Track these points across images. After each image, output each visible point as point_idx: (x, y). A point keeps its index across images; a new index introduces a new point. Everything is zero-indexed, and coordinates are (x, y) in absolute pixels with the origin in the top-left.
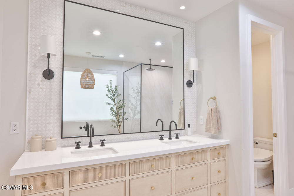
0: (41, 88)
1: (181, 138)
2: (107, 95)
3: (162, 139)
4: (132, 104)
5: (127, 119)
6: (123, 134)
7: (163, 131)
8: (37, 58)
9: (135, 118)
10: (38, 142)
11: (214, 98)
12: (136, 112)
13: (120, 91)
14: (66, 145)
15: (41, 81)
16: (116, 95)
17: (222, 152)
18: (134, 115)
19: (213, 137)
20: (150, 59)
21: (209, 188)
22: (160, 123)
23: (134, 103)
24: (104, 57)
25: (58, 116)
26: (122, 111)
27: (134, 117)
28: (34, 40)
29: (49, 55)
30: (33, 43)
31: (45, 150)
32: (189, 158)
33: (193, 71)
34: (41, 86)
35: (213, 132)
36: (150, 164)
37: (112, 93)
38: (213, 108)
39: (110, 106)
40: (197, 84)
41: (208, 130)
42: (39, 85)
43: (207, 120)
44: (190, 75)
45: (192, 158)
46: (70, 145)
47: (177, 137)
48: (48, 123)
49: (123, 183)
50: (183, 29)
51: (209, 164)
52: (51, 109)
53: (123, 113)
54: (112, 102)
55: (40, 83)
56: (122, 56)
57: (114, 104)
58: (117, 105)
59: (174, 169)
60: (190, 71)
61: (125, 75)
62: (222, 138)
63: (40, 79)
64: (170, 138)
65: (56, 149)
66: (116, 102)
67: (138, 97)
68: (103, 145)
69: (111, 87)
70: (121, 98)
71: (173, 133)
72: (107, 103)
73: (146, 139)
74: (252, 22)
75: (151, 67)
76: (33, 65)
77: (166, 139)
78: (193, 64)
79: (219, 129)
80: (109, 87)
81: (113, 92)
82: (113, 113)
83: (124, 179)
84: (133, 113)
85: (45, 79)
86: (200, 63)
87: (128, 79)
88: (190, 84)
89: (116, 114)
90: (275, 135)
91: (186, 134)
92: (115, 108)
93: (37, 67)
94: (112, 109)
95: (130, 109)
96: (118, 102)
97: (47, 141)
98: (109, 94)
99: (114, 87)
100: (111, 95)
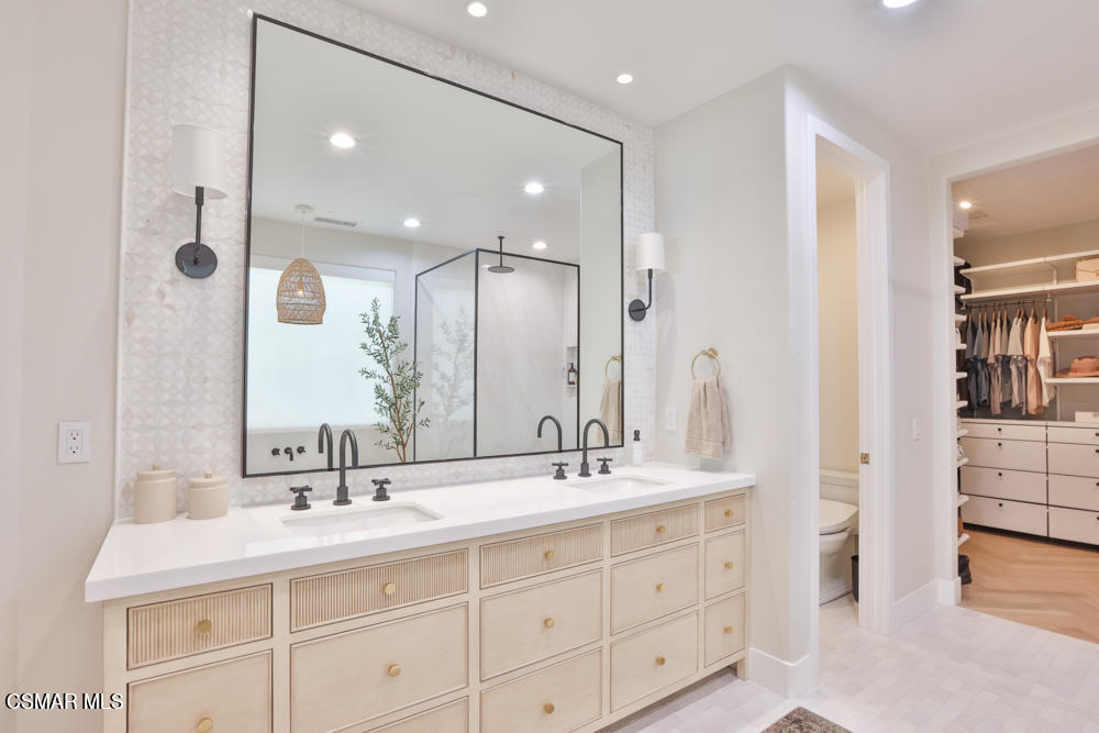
0: (170, 307)
1: (615, 471)
2: (364, 347)
3: (560, 475)
4: (443, 376)
5: (426, 423)
6: (415, 463)
7: (560, 451)
8: (157, 202)
9: (450, 419)
10: (163, 489)
11: (712, 354)
12: (455, 400)
13: (405, 334)
14: (258, 500)
15: (172, 282)
16: (393, 347)
17: (735, 507)
18: (449, 411)
19: (708, 467)
20: (501, 238)
21: (702, 613)
22: (549, 426)
23: (450, 371)
24: (354, 225)
25: (230, 403)
26: (411, 398)
27: (448, 415)
28: (144, 140)
29: (200, 192)
30: (143, 152)
31: (188, 518)
32: (648, 529)
33: (650, 271)
34: (168, 300)
35: (708, 452)
36: (540, 550)
37: (380, 341)
38: (708, 381)
39: (373, 382)
40: (658, 313)
41: (693, 444)
42: (162, 294)
43: (691, 417)
44: (640, 284)
45: (658, 530)
46: (271, 498)
47: (605, 470)
48: (194, 427)
49: (461, 613)
50: (621, 144)
51: (702, 544)
52: (206, 380)
53: (412, 405)
54: (380, 370)
55: (167, 288)
56: (412, 223)
57: (386, 375)
58: (398, 379)
59: (607, 563)
60: (638, 272)
61: (422, 286)
62: (734, 471)
63: (167, 277)
64: (585, 472)
65: (224, 514)
66: (393, 369)
67: (460, 356)
68: (381, 495)
69: (375, 322)
70: (407, 355)
71: (592, 457)
72: (364, 372)
73: (512, 477)
74: (818, 137)
75: (506, 260)
76: (141, 224)
77: (573, 477)
78: (648, 250)
79: (725, 443)
80: (372, 319)
81: (385, 338)
82: (384, 404)
83: (464, 598)
84: (446, 403)
85: (183, 277)
86: (670, 248)
87: (431, 299)
88: (638, 311)
89: (393, 406)
90: (865, 459)
91: (629, 461)
92: (388, 389)
93: (155, 233)
94: (379, 392)
95: (435, 390)
96: (400, 370)
97: (193, 486)
98: (369, 341)
99: (385, 321)
100: (377, 347)
